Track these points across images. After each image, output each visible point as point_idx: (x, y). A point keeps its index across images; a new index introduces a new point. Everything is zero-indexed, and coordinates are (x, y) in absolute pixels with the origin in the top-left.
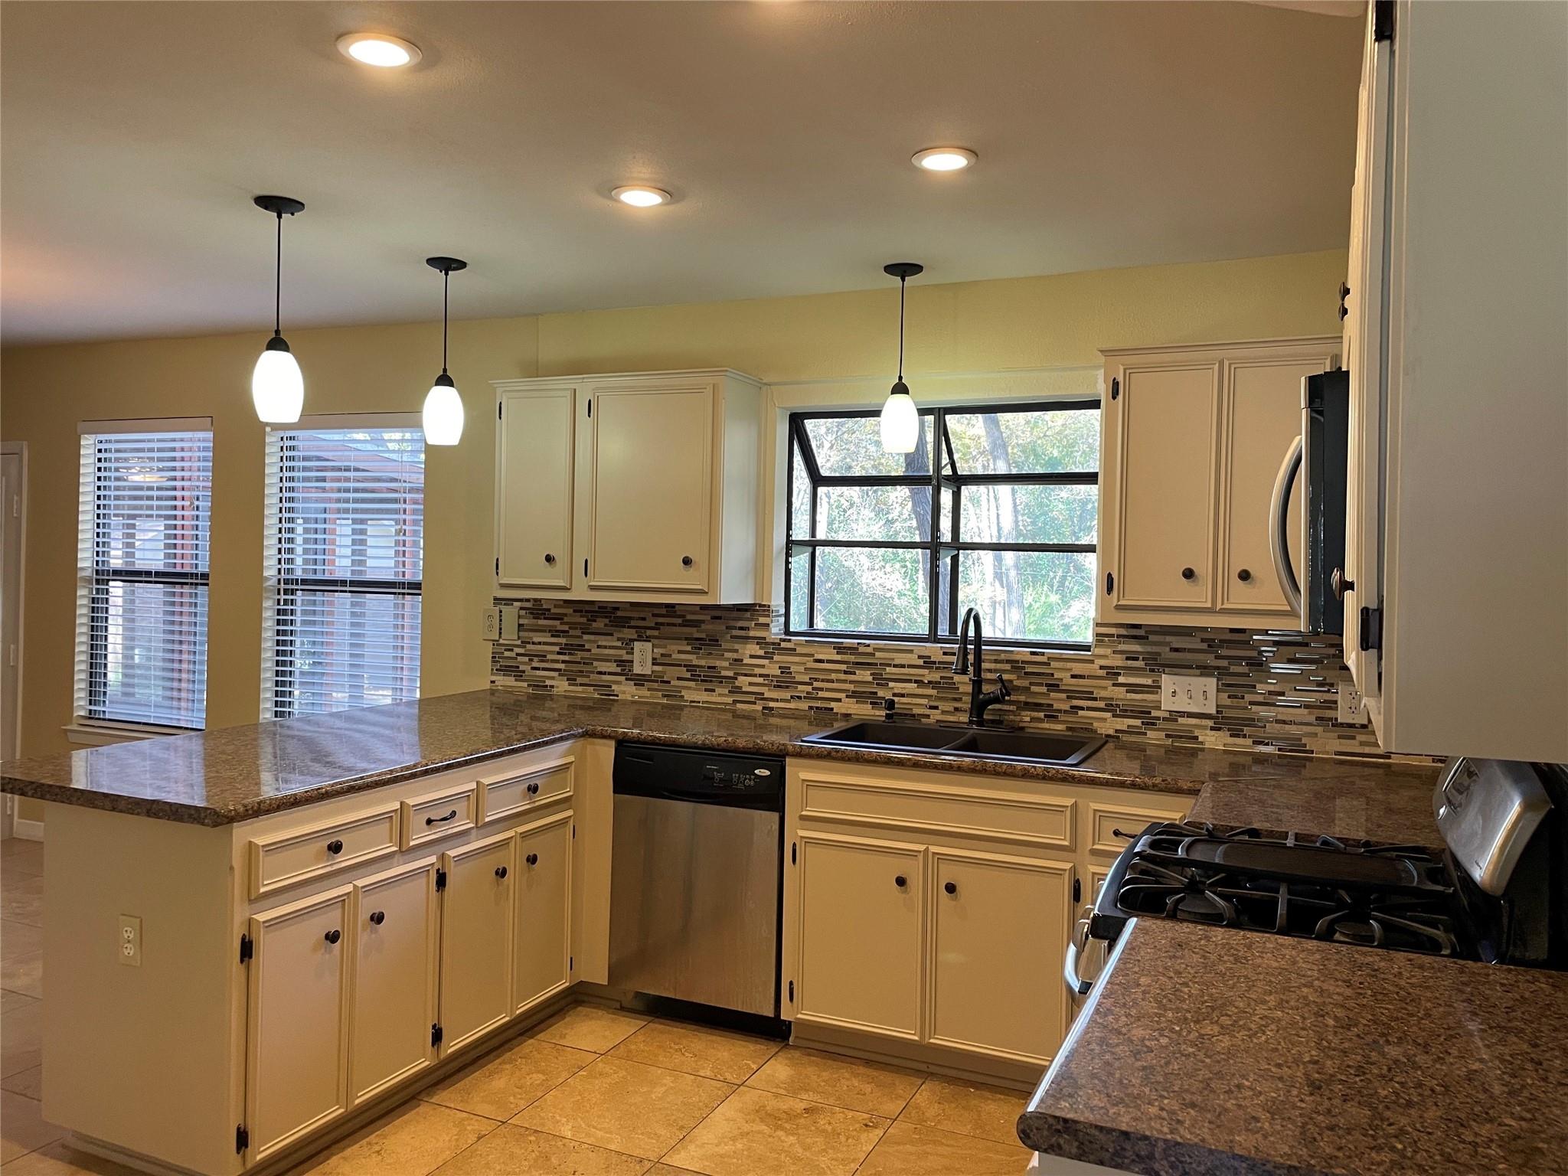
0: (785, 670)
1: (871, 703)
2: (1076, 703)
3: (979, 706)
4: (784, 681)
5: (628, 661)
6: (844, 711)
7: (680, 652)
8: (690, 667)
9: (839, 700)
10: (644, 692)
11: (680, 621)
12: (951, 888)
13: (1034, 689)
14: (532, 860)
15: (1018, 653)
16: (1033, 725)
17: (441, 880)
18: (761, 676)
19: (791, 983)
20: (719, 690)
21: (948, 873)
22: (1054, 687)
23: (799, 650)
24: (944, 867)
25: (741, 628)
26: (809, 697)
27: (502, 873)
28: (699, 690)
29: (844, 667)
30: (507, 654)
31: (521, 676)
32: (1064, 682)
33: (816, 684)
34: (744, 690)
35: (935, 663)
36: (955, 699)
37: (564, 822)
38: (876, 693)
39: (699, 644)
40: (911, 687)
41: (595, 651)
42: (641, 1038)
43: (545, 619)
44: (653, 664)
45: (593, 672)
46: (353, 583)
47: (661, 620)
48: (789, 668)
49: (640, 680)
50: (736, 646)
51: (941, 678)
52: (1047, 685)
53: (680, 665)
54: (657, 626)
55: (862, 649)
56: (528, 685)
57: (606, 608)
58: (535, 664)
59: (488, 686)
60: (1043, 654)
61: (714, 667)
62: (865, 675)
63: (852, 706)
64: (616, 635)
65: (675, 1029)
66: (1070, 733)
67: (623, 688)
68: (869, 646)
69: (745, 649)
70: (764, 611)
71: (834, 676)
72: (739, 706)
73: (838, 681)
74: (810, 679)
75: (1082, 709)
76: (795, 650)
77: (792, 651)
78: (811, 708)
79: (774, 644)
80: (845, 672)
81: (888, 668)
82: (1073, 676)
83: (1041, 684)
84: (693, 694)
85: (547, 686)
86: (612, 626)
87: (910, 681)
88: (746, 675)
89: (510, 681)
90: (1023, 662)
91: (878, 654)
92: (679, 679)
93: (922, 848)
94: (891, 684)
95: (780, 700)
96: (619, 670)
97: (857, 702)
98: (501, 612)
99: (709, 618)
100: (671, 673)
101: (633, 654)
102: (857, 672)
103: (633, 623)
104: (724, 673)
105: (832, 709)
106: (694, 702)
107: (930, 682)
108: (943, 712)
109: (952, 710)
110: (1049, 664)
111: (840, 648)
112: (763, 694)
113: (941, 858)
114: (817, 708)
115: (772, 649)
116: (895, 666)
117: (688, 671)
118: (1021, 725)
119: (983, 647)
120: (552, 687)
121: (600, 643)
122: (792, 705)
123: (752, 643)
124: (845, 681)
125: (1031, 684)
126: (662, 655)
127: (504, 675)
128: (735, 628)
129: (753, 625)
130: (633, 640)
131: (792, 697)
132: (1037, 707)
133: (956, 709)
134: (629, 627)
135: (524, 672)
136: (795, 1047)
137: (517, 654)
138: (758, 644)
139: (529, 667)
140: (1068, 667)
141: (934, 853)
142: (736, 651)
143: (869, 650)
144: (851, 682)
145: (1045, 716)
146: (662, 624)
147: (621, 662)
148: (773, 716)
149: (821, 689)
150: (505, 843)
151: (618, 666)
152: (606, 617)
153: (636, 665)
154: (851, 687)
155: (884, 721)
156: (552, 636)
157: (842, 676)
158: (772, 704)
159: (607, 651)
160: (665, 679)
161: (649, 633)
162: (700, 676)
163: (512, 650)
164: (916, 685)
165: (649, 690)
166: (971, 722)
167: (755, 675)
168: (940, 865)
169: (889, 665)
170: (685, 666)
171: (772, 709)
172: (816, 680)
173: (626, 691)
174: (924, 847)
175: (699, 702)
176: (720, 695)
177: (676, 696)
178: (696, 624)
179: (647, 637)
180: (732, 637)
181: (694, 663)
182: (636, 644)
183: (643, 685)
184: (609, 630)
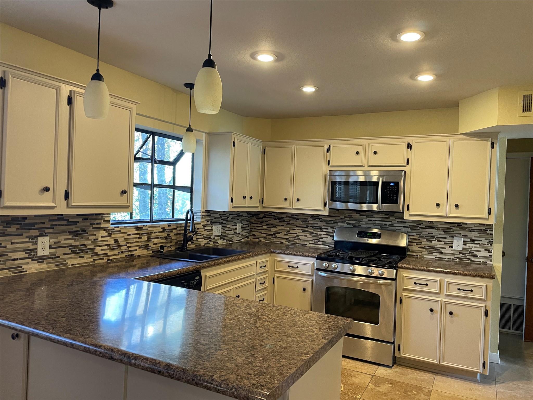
0: (116, 241)
4: (116, 246)
5: (33, 249)
7: (65, 240)
8: (71, 247)
9: (136, 250)
10: (44, 267)
11: (65, 222)
18: (106, 245)
20: (86, 256)
25: (98, 224)
26: (126, 251)
28: (76, 258)
33: (128, 245)
34: (99, 253)
35: (165, 230)
36: (170, 242)
38: (148, 245)
39: (75, 234)
41: (9, 246)
44: (50, 248)
45: (9, 260)
47: (54, 223)
48: (118, 240)
49: (41, 260)
50: (95, 233)
51: (168, 235)
53: (65, 247)
54: (52, 227)
55: (144, 228)
57: (18, 218)
61: (84, 245)
64: (25, 235)
67: (30, 266)
68: (146, 226)
69: (99, 233)
72: (96, 262)
73: (136, 242)
74: (126, 243)
76: (120, 231)
78: (126, 256)
79: (111, 229)
80: (139, 238)
82: (197, 229)
84: (73, 261)
86: (22, 229)
88: (100, 246)
91: (149, 229)
92: (65, 254)
95: (114, 255)
96: (27, 256)
99: (81, 220)
100: (60, 252)
101: (37, 244)
102: (142, 237)
103: (36, 226)
104: (89, 247)
105: (134, 254)
106: (73, 265)
107: (164, 237)
111: (137, 228)
112: (107, 254)
113: (236, 288)
114: (129, 255)
115: (111, 232)
116: (154, 233)
117: (69, 249)
121: (13, 241)
122: (119, 256)
123: (103, 230)
126: (55, 243)
128: (94, 224)
129: (103, 221)
130: (37, 237)
131: (119, 253)
133: (171, 246)
134: (34, 229)
138: (105, 230)
142: (95, 235)
144: (141, 242)
146: (56, 225)
147: (28, 251)
148: (111, 263)
149: (130, 247)
151: (26, 253)
152: (18, 224)
153: (39, 250)
157: (138, 240)
159: (17, 246)
160: (57, 256)
161: (47, 231)
162: (76, 250)
164: (160, 239)
165: (47, 264)
166: (182, 249)
167: (104, 245)
169: (152, 233)
170: (68, 247)
173: (32, 267)
175: (76, 264)
176: (87, 258)
177: (63, 264)
178: (75, 223)
179: (46, 234)
180: (93, 228)
181: (73, 244)
182: (39, 238)
183: (43, 262)
184: (20, 232)
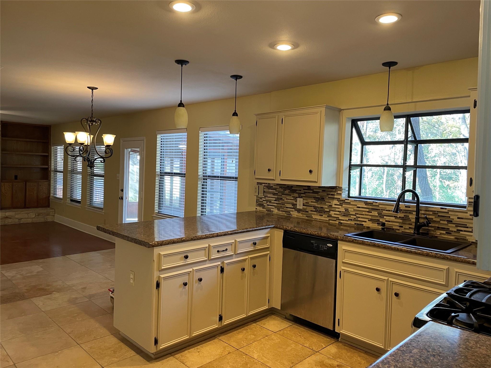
0: (347, 210)
1: (377, 223)
2: (459, 228)
3: (418, 227)
4: (346, 214)
5: (295, 204)
6: (367, 226)
7: (312, 202)
8: (315, 207)
9: (366, 222)
10: (300, 215)
11: (312, 191)
12: (397, 295)
13: (441, 222)
14: (254, 266)
15: (435, 208)
16: (440, 236)
17: (222, 270)
18: (338, 211)
19: (339, 320)
20: (324, 216)
21: (396, 289)
22: (450, 222)
23: (352, 203)
24: (394, 286)
25: (332, 195)
26: (355, 220)
27: (243, 270)
28: (318, 215)
29: (368, 210)
30: (260, 200)
31: (264, 207)
32: (454, 220)
33: (357, 215)
34: (332, 216)
35: (402, 210)
36: (410, 224)
37: (266, 255)
38: (379, 220)
39: (318, 200)
40: (393, 219)
41: (285, 200)
42: (289, 329)
43: (271, 189)
44: (303, 205)
45: (285, 207)
46: (221, 177)
47: (306, 191)
48: (348, 209)
49: (299, 211)
50: (330, 201)
51: (404, 216)
52: (447, 221)
53: (311, 206)
54: (305, 193)
55: (374, 204)
56: (266, 210)
57: (289, 186)
58: (268, 204)
59: (255, 210)
60: (446, 209)
61: (323, 208)
62: (375, 213)
63: (370, 224)
64: (292, 195)
65: (301, 328)
66: (456, 240)
67: (294, 213)
68: (377, 203)
69: (333, 202)
70: (340, 189)
71: (364, 213)
72: (331, 221)
73: (365, 215)
74: (355, 213)
75: (462, 231)
76: (350, 203)
77: (349, 204)
78: (355, 224)
79: (343, 200)
80: (368, 212)
81: (384, 211)
82: (458, 218)
83: (445, 220)
84: (316, 216)
85: (271, 211)
86: (290, 192)
87: (392, 216)
88: (333, 211)
89: (261, 209)
90: (437, 211)
91: (380, 206)
92: (311, 211)
93: (386, 278)
94: (385, 217)
95: (344, 220)
96: (292, 207)
97: (372, 223)
98: (259, 187)
99: (321, 191)
100: (309, 209)
101: (297, 202)
102: (372, 212)
103: (297, 192)
104: (326, 210)
105: (363, 225)
106: (316, 219)
107: (400, 217)
108: (405, 229)
109: (408, 228)
110: (448, 213)
111: (366, 203)
112: (339, 218)
113: (393, 283)
114: (358, 224)
115: (342, 202)
116: (386, 210)
117: (314, 208)
118: (436, 235)
119: (420, 205)
120: (273, 211)
121: (287, 198)
122: (349, 222)
123: (335, 200)
124: (368, 215)
125: (440, 220)
126: (306, 203)
127: (259, 207)
128: (330, 194)
129: (336, 194)
130: (297, 197)
131: (349, 219)
132: (443, 229)
133: (410, 228)
134: (296, 193)
135: (265, 206)
136: (341, 342)
137: (263, 200)
138: (337, 200)
139: (266, 205)
140: (456, 214)
141: (391, 281)
142: (330, 202)
143: (377, 204)
144: (370, 215)
145: (446, 233)
146: (306, 192)
147: (293, 205)
148: (342, 225)
149: (359, 217)
150: (245, 260)
151: (292, 205)
152: (289, 189)
153: (298, 205)
154: (370, 217)
155: (381, 230)
156: (273, 195)
157: (367, 213)
158: (342, 222)
159: (289, 201)
160: (307, 211)
161: (302, 195)
162: (318, 210)
163: (262, 199)
164: (394, 218)
165: (302, 214)
166: (414, 233)
167: (336, 211)
168: (393, 285)
169: (384, 210)
170: (313, 207)
171: (342, 223)
172: (357, 214)
173: (295, 214)
174: (387, 278)
175: (318, 219)
176: (324, 217)
177: (310, 217)
178: (317, 193)
179: (301, 196)
180: (329, 198)
181: (316, 206)
182: (298, 199)
183: (300, 212)
184: (290, 194)
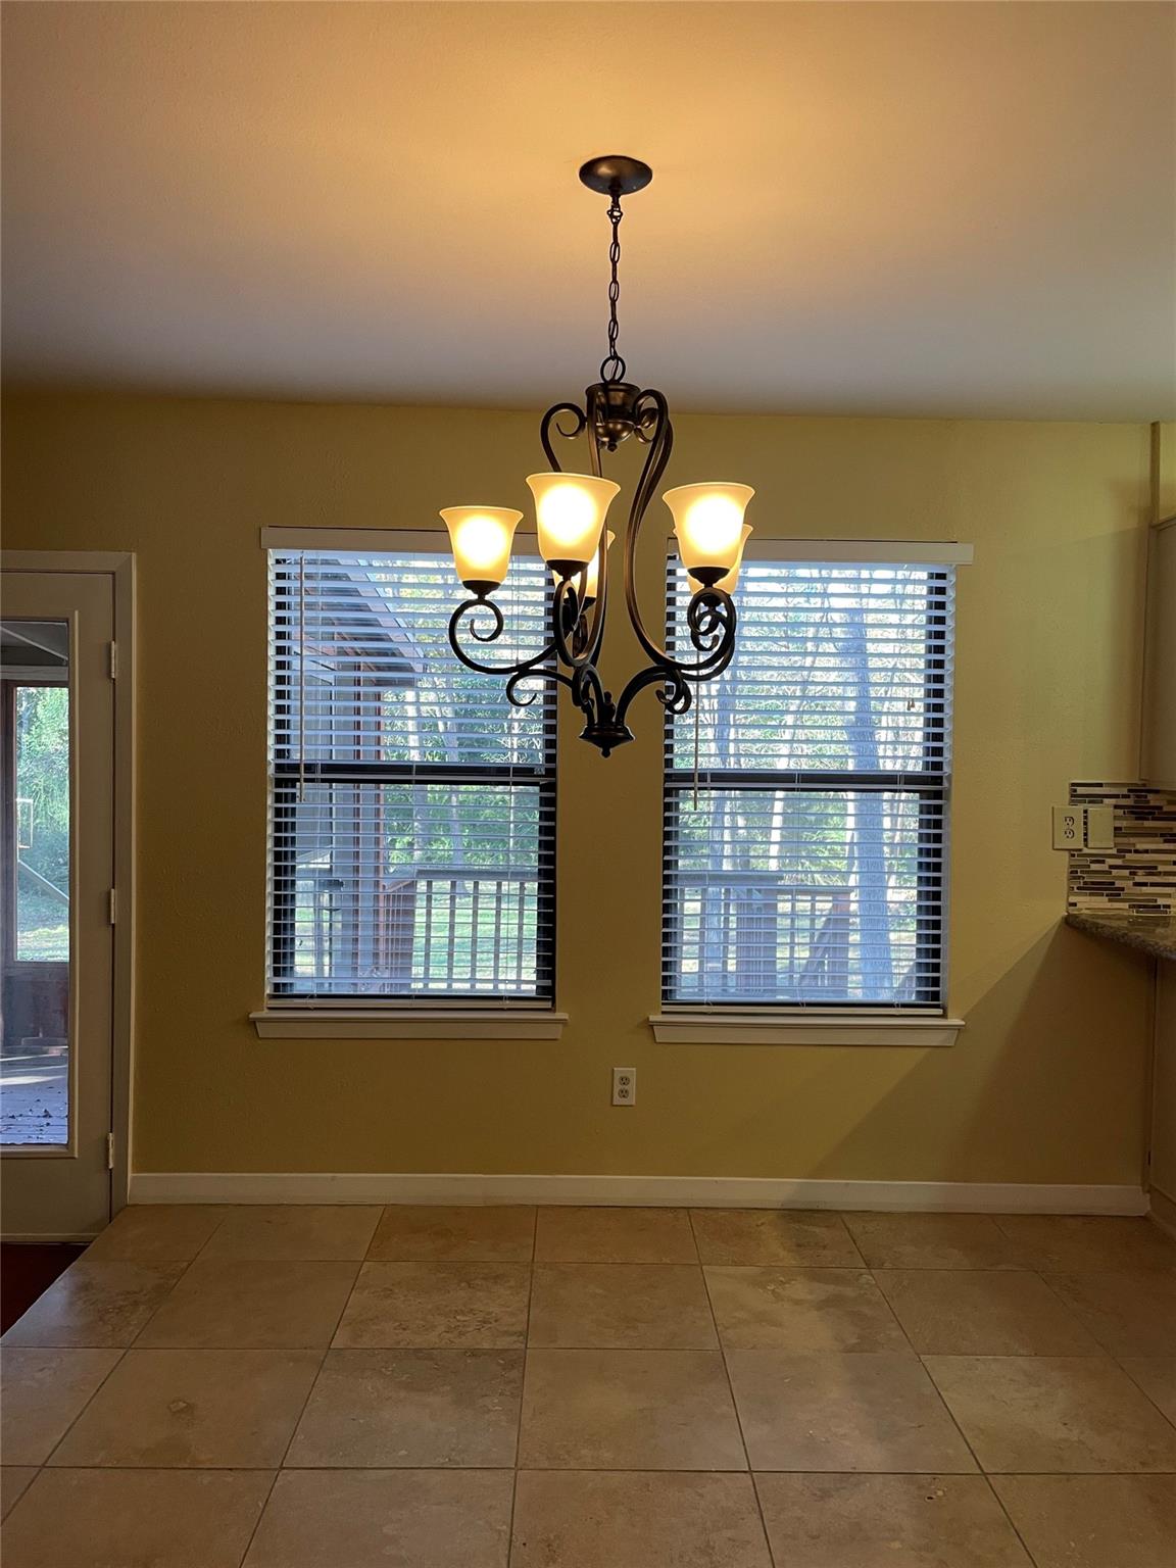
30: (1094, 867)
31: (1119, 895)
43: (1154, 819)
56: (1130, 907)
58: (1138, 879)
59: (1065, 910)
85: (1159, 906)
89: (1101, 903)
98: (1085, 812)
120: (1169, 907)
127: (1091, 895)
137: (1111, 867)
139: (1131, 882)
163: (1103, 862)
